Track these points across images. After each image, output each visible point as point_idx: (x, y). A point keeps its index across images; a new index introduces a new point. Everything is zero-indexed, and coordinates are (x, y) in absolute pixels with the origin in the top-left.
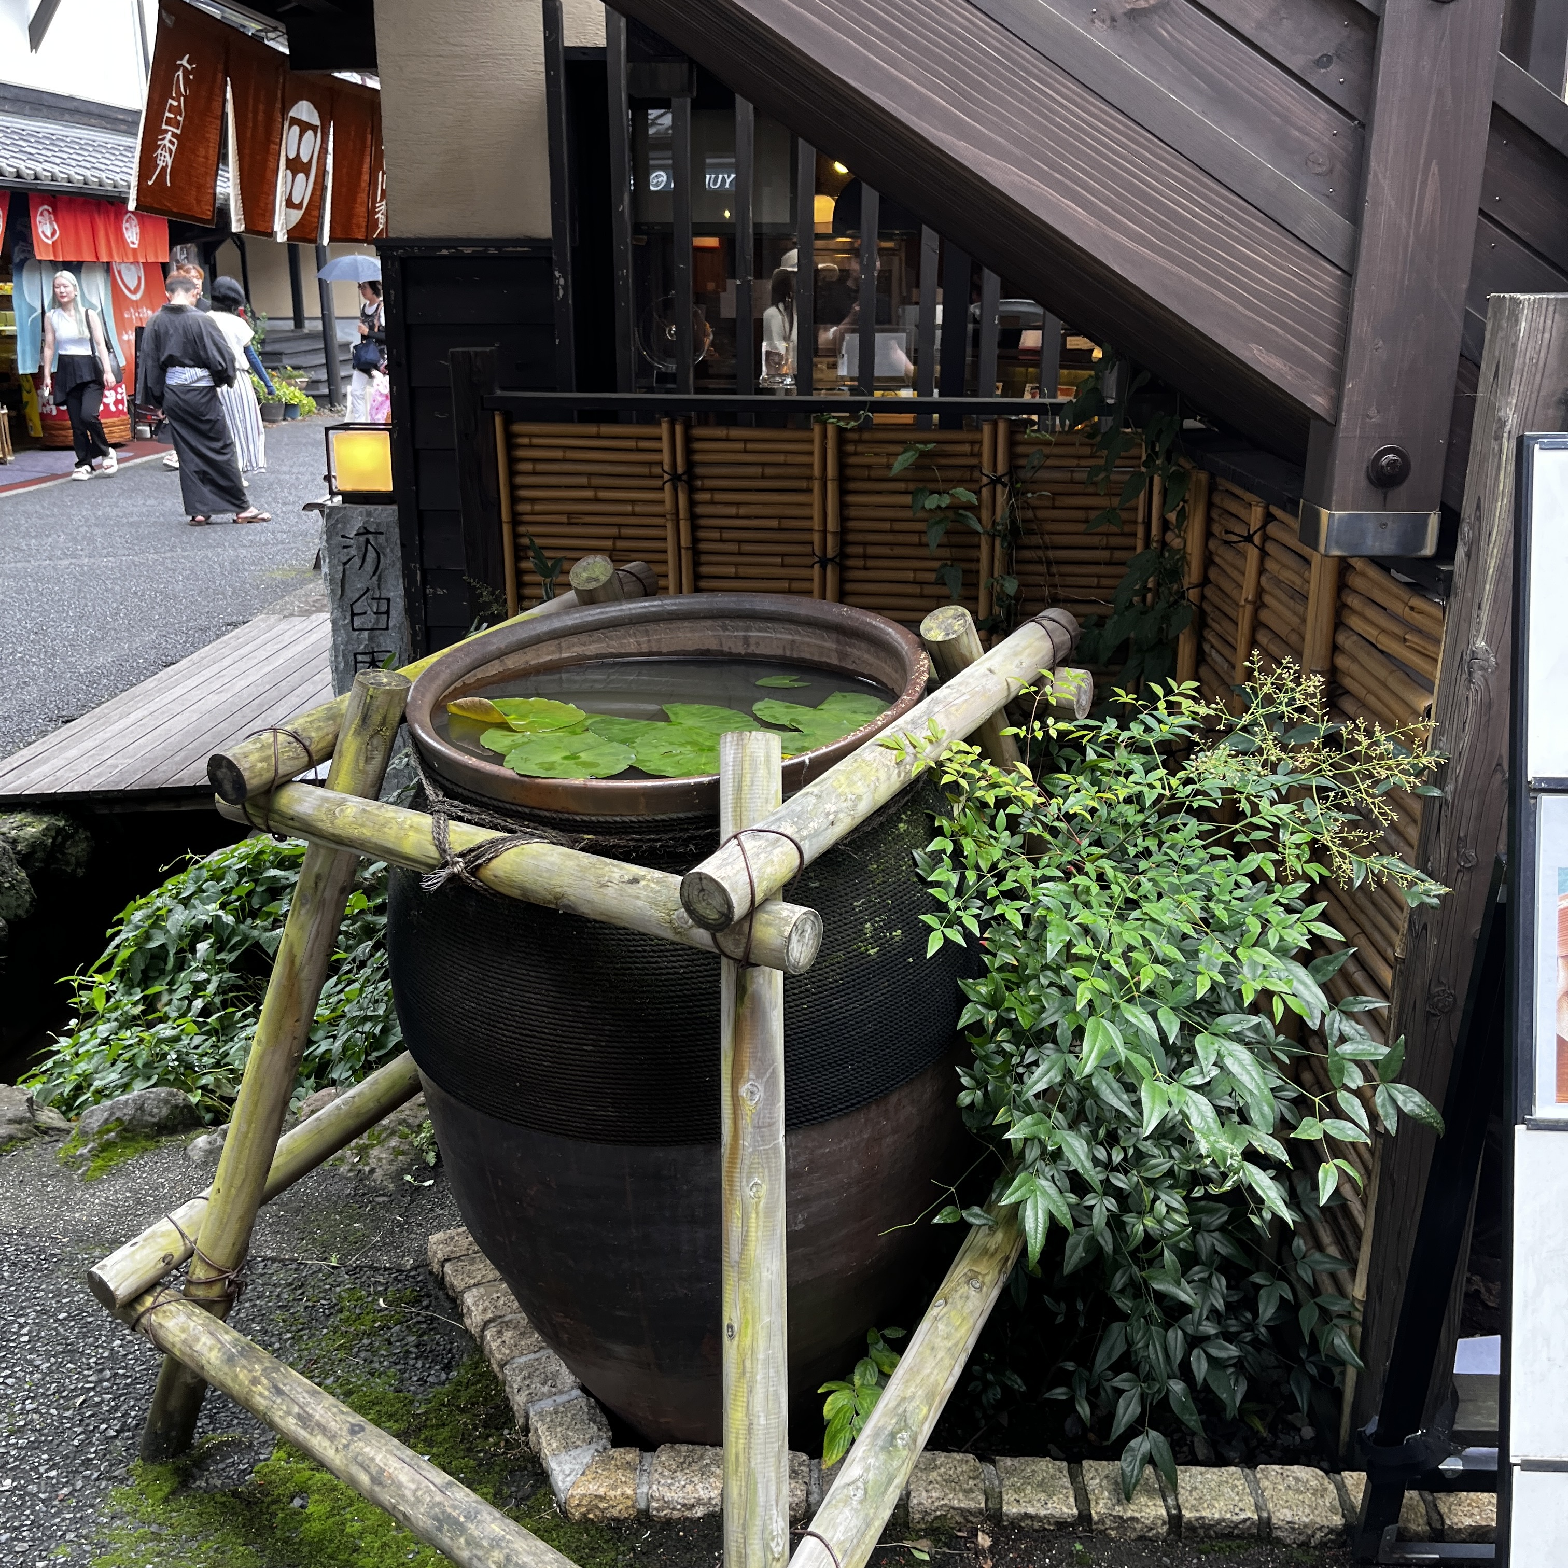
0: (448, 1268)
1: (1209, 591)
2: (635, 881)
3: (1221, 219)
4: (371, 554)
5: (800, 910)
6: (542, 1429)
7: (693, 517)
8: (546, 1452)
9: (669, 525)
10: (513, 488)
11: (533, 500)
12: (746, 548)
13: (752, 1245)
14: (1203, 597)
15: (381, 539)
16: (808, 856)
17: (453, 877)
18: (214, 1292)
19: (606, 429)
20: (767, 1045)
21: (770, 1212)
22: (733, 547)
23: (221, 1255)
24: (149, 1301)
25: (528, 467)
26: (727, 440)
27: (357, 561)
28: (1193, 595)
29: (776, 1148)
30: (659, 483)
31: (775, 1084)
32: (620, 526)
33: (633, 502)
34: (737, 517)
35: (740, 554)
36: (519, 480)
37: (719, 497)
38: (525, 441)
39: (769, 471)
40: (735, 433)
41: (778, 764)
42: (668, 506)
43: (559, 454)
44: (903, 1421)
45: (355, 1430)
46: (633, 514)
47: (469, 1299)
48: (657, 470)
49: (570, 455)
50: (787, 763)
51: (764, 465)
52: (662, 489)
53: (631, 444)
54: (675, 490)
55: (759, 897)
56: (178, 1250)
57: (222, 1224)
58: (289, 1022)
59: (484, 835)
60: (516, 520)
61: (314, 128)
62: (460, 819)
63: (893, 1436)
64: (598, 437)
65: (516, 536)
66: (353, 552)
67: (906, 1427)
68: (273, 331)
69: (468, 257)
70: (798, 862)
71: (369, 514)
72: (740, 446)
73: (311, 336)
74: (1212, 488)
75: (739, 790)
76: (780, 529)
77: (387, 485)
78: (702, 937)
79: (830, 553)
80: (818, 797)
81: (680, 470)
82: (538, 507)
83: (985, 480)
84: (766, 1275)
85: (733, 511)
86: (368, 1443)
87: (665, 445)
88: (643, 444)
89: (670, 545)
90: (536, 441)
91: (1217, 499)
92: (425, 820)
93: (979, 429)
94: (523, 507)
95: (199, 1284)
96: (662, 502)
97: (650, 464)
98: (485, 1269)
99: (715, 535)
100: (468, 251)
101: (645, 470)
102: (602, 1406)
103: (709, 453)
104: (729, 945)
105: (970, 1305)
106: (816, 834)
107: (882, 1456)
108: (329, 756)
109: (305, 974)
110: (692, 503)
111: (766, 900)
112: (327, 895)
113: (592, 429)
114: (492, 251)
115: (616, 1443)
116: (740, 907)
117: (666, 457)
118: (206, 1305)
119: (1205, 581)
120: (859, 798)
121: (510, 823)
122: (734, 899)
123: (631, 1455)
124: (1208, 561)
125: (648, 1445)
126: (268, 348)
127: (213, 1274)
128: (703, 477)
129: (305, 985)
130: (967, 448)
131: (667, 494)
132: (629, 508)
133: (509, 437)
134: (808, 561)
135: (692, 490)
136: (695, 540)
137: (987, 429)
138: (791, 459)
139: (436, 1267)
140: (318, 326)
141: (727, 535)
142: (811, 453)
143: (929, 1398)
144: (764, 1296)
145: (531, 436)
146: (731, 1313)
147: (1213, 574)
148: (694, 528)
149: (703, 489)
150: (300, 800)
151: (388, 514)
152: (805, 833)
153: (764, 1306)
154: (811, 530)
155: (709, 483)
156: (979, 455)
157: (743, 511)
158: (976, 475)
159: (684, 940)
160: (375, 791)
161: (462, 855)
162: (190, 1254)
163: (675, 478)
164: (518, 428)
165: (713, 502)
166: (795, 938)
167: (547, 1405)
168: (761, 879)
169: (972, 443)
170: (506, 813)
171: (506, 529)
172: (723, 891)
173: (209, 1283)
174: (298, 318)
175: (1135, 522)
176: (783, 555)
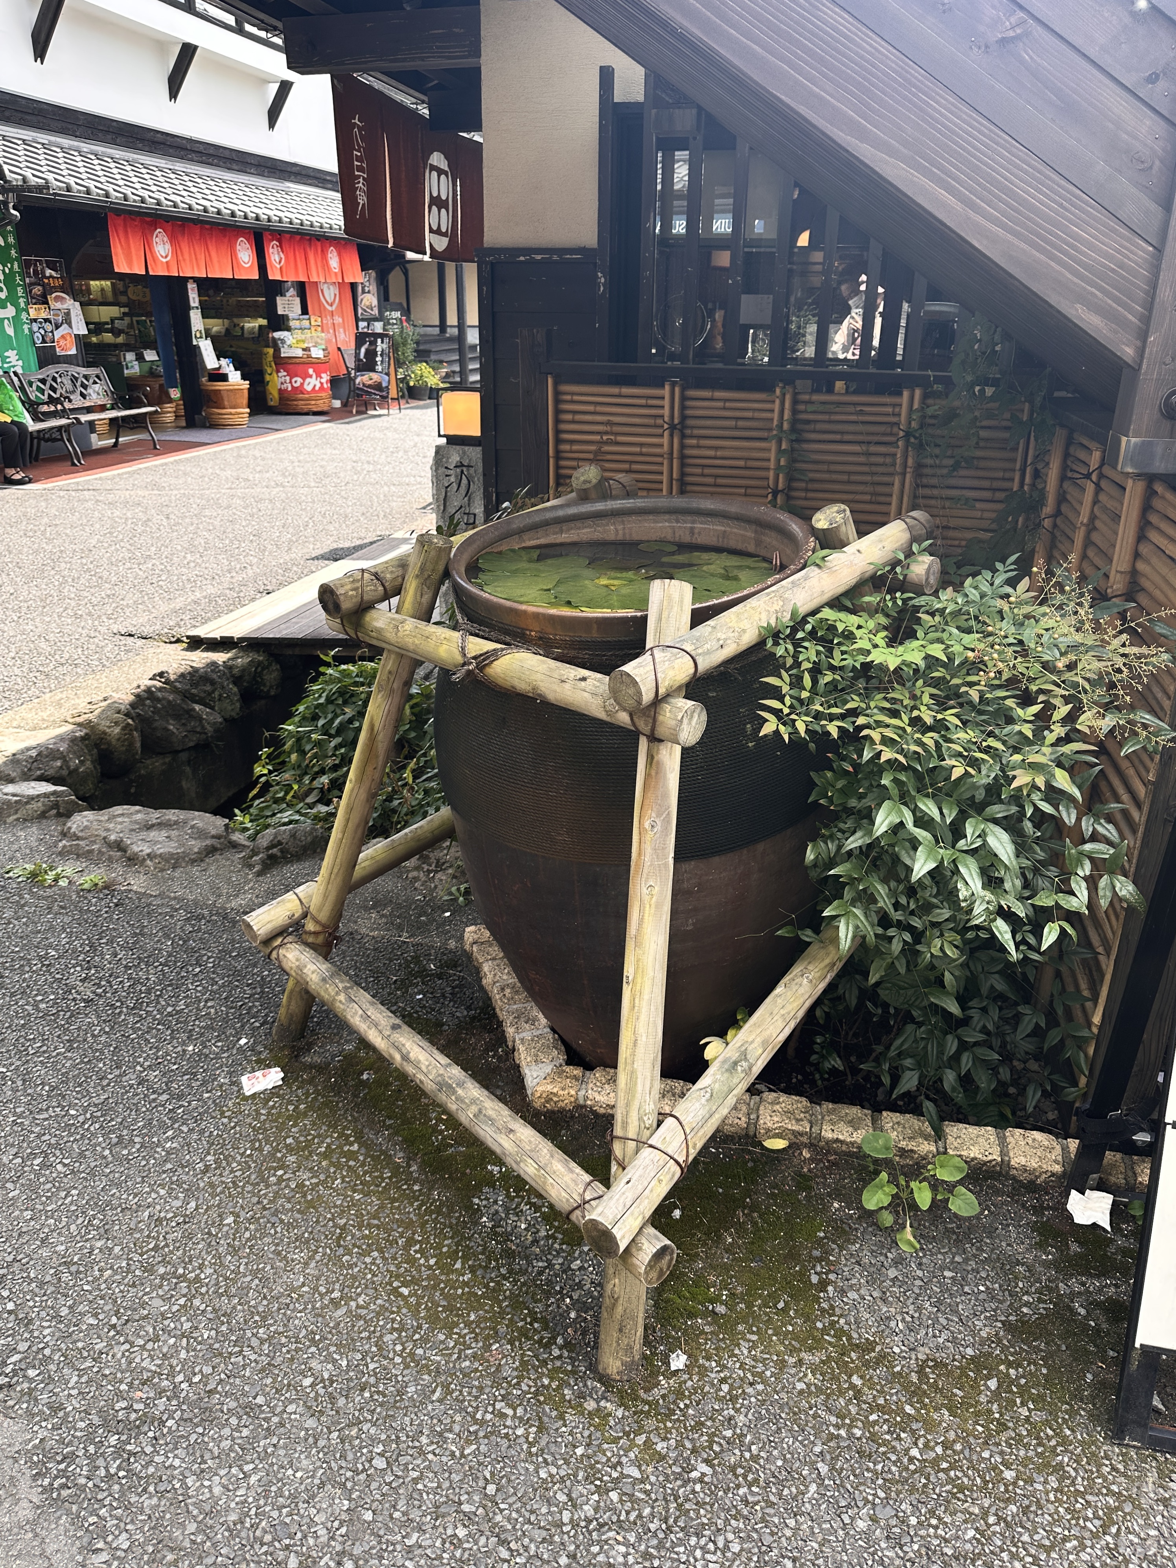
0: (475, 948)
1: (1059, 521)
2: (584, 679)
3: (1061, 205)
4: (464, 481)
5: (690, 703)
6: (521, 1048)
7: (683, 457)
8: (523, 1064)
9: (666, 462)
10: (558, 432)
11: (572, 442)
12: (720, 481)
13: (645, 925)
14: (1055, 525)
15: (472, 470)
16: (702, 668)
17: (469, 672)
18: (320, 940)
19: (625, 390)
20: (666, 795)
21: (658, 906)
22: (711, 480)
23: (324, 916)
24: (278, 941)
25: (569, 417)
26: (712, 399)
27: (455, 486)
28: (1047, 523)
29: (666, 865)
30: (660, 431)
31: (669, 822)
32: (631, 462)
33: (641, 445)
34: (715, 458)
35: (715, 485)
36: (563, 427)
37: (703, 442)
38: (568, 397)
39: (741, 423)
40: (718, 394)
41: (688, 607)
42: (666, 448)
43: (591, 408)
44: (744, 1055)
45: (394, 1027)
46: (641, 454)
47: (486, 968)
48: (659, 421)
49: (599, 409)
50: (697, 606)
51: (737, 419)
52: (662, 436)
53: (643, 402)
54: (671, 436)
55: (662, 691)
56: (298, 914)
57: (325, 896)
58: (369, 769)
59: (490, 646)
60: (558, 457)
61: (446, 173)
62: (477, 635)
63: (735, 1063)
64: (620, 396)
65: (558, 467)
66: (452, 479)
67: (746, 1059)
68: (425, 335)
69: (538, 262)
70: (692, 671)
71: (464, 453)
72: (721, 404)
73: (451, 339)
74: (1069, 442)
75: (660, 619)
76: (746, 468)
77: (476, 431)
78: (623, 718)
79: (781, 486)
80: (714, 628)
81: (676, 421)
82: (575, 447)
83: (901, 434)
84: (653, 946)
85: (712, 453)
86: (402, 1035)
87: (666, 403)
88: (651, 402)
89: (665, 478)
90: (576, 398)
91: (1072, 450)
92: (456, 635)
93: (900, 394)
94: (565, 447)
95: (310, 933)
96: (662, 446)
97: (655, 417)
98: (496, 951)
99: (698, 471)
100: (539, 257)
101: (651, 421)
102: (561, 1038)
103: (698, 408)
104: (643, 726)
105: (802, 990)
106: (708, 652)
107: (726, 1075)
108: (399, 593)
109: (380, 737)
110: (682, 446)
111: (668, 695)
112: (395, 686)
113: (615, 390)
114: (555, 257)
115: (569, 1062)
116: (647, 696)
117: (666, 412)
118: (312, 947)
119: (1058, 513)
120: (744, 631)
121: (508, 639)
122: (643, 690)
123: (577, 1071)
124: (1062, 498)
125: (589, 1067)
126: (421, 347)
127: (318, 928)
128: (692, 427)
129: (380, 745)
130: (890, 410)
131: (665, 440)
132: (637, 449)
133: (557, 393)
134: (764, 492)
135: (683, 436)
136: (683, 474)
137: (906, 394)
138: (757, 415)
139: (467, 947)
140: (455, 331)
141: (707, 471)
142: (772, 411)
143: (765, 1044)
144: (651, 959)
145: (573, 394)
146: (629, 970)
147: (1064, 508)
148: (683, 465)
149: (692, 437)
150: (376, 619)
151: (475, 454)
152: (700, 651)
153: (650, 964)
154: (768, 469)
155: (696, 432)
156: (899, 415)
157: (719, 453)
158: (895, 429)
159: (613, 721)
160: (426, 616)
161: (475, 658)
162: (305, 915)
163: (672, 427)
164: (564, 388)
165: (698, 447)
166: (685, 721)
167: (527, 1035)
168: (664, 679)
169: (894, 405)
170: (507, 632)
171: (551, 461)
172: (635, 683)
173: (315, 933)
174: (443, 325)
175: (1014, 470)
176: (746, 487)
